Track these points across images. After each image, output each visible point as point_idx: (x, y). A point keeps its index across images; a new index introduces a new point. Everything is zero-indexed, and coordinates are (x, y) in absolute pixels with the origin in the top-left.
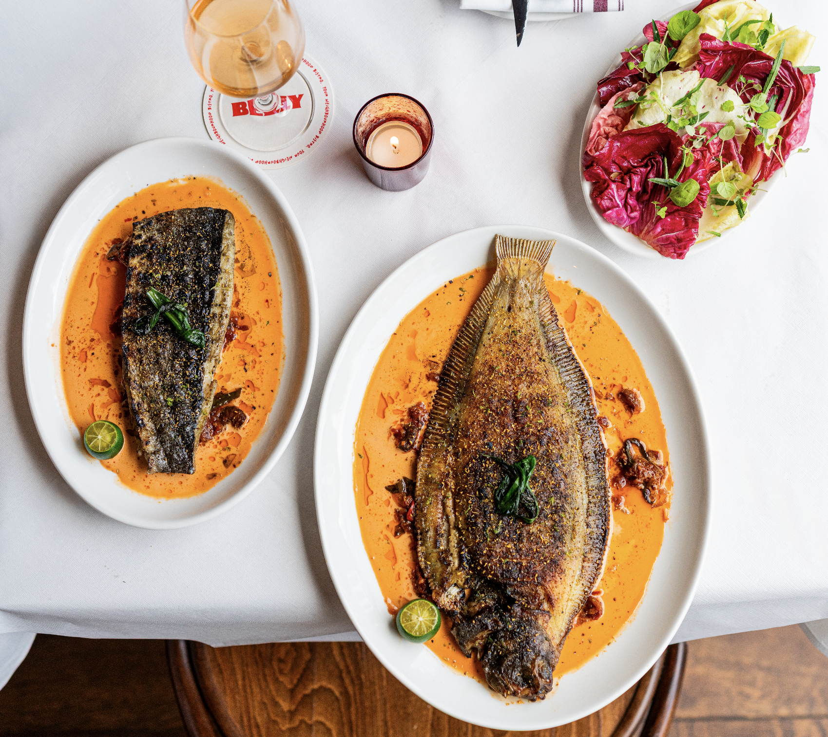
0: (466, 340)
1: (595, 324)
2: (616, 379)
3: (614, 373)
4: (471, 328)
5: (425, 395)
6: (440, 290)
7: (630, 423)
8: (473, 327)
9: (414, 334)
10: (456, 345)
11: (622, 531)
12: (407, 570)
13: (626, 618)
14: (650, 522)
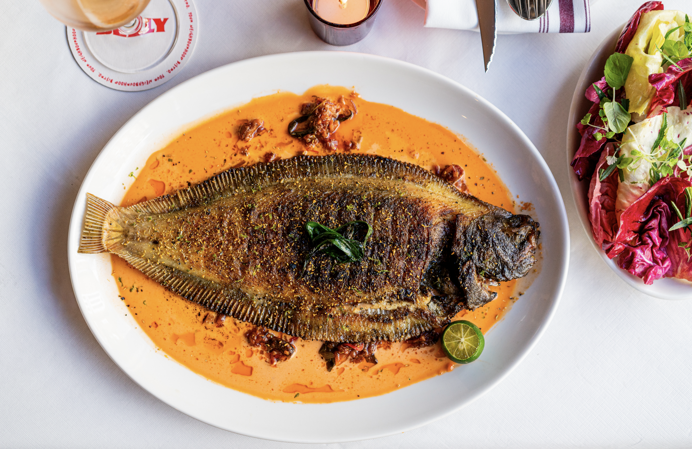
0: (185, 287)
1: (170, 160)
2: (227, 143)
3: (221, 145)
4: (174, 281)
5: (237, 330)
6: (131, 311)
7: (272, 132)
8: (173, 279)
9: (176, 338)
10: (189, 298)
11: (377, 143)
12: (408, 353)
13: (460, 142)
14: (369, 116)
